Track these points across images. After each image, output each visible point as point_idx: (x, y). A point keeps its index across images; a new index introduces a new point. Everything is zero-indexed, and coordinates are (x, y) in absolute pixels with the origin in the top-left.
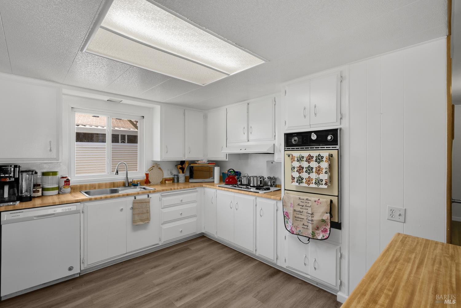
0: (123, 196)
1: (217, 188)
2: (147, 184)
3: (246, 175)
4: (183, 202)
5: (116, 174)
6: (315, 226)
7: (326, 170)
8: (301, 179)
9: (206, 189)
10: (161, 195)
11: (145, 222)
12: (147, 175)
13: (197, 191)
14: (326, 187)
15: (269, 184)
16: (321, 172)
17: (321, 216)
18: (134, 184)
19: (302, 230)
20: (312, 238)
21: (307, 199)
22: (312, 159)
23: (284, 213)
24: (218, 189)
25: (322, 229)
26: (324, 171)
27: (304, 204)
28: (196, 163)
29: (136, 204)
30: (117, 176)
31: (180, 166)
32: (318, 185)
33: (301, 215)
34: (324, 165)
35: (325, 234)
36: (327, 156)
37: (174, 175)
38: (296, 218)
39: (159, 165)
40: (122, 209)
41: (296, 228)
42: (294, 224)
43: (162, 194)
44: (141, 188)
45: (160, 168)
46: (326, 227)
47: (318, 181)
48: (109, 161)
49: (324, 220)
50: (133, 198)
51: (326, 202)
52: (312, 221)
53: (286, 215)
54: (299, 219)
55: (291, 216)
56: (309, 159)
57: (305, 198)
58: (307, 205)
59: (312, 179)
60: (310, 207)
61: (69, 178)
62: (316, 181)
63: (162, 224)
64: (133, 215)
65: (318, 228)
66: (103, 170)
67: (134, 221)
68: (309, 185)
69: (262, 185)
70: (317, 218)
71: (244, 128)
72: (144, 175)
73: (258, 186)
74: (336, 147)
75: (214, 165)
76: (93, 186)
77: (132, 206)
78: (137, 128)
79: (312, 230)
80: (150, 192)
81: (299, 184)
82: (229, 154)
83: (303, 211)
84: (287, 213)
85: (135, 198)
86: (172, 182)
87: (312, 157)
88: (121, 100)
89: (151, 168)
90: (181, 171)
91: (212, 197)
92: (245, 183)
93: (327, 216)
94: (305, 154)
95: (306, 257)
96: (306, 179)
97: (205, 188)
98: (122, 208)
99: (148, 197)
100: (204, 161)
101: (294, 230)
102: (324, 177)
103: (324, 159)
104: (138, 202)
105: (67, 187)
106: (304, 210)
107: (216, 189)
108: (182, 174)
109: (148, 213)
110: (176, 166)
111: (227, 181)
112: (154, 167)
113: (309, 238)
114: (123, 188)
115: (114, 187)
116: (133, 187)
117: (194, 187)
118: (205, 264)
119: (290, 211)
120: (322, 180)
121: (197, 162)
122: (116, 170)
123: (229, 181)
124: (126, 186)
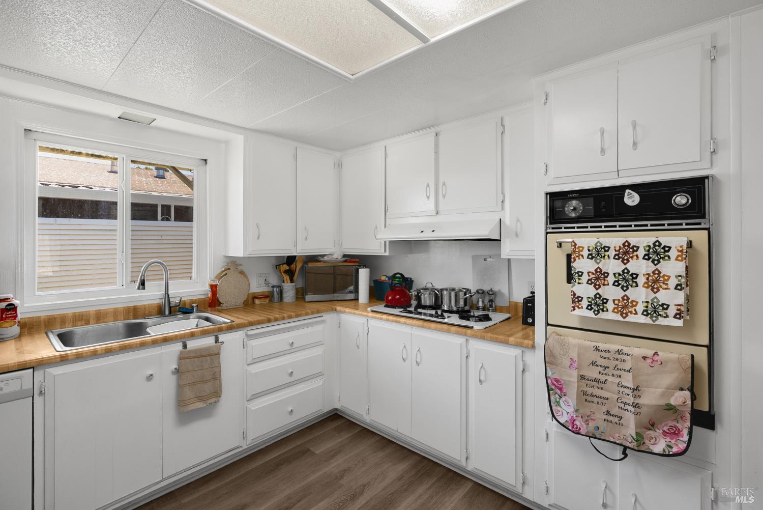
0: (155, 343)
1: (371, 314)
2: (213, 309)
3: (429, 286)
4: (295, 346)
5: (139, 289)
6: (646, 421)
7: (679, 281)
8: (602, 300)
9: (343, 316)
10: (247, 336)
11: (210, 401)
12: (214, 288)
13: (323, 322)
14: (679, 323)
15: (480, 304)
16: (665, 286)
17: (663, 395)
18: (184, 310)
19: (603, 425)
20: (636, 448)
21: (619, 352)
22: (635, 253)
23: (549, 381)
24: (373, 317)
25: (666, 429)
26: (673, 282)
27: (612, 364)
28: (319, 261)
29: (188, 360)
30: (141, 293)
31: (286, 267)
32: (654, 319)
33: (602, 389)
34: (673, 268)
35: (673, 441)
36: (681, 247)
37: (273, 287)
38: (585, 397)
39: (241, 265)
40: (152, 375)
41: (587, 420)
42: (581, 411)
43: (250, 333)
44: (200, 317)
45: (242, 273)
46: (677, 425)
47: (655, 308)
48: (124, 258)
49: (671, 405)
50: (178, 346)
51: (680, 361)
52: (636, 406)
53: (554, 388)
54: (596, 400)
55: (572, 391)
56: (626, 252)
57: (614, 347)
58: (619, 367)
59: (633, 301)
60: (629, 371)
61: (16, 302)
62: (647, 307)
63: (247, 401)
64: (180, 387)
65: (652, 425)
66: (111, 280)
67: (180, 402)
68: (624, 318)
69: (467, 308)
70: (651, 398)
71: (428, 186)
72: (208, 288)
73: (460, 310)
74: (700, 224)
75: (357, 264)
76: (81, 318)
77: (177, 367)
78: (189, 183)
79: (636, 428)
80: (220, 330)
81: (596, 315)
82: (391, 242)
83: (606, 380)
84: (557, 381)
85: (185, 346)
86: (269, 301)
87: (636, 248)
88: (153, 116)
89: (223, 272)
90: (287, 278)
91: (357, 335)
92: (428, 303)
93: (681, 398)
94: (614, 240)
95: (606, 487)
96: (616, 302)
97: (341, 314)
98: (151, 373)
99: (216, 342)
100: (335, 256)
101: (581, 425)
102: (673, 298)
103: (673, 253)
104: (192, 355)
105: (7, 324)
106: (610, 379)
107: (367, 316)
108: (289, 284)
109: (215, 379)
110: (276, 266)
111: (390, 298)
112: (229, 269)
113: (625, 448)
114: (158, 320)
115: (135, 318)
116: (181, 316)
117: (318, 312)
118: (354, 497)
119: (571, 378)
120: (665, 307)
121: (321, 259)
122: (139, 279)
123: (393, 298)
124: (165, 314)
